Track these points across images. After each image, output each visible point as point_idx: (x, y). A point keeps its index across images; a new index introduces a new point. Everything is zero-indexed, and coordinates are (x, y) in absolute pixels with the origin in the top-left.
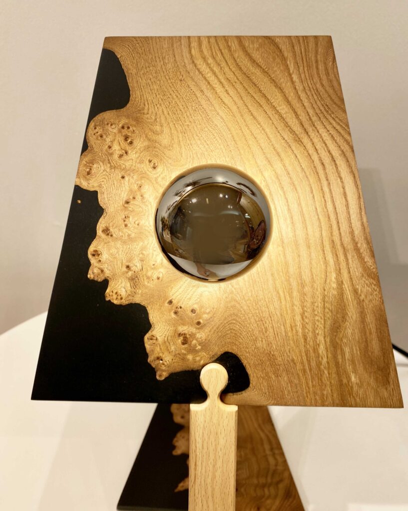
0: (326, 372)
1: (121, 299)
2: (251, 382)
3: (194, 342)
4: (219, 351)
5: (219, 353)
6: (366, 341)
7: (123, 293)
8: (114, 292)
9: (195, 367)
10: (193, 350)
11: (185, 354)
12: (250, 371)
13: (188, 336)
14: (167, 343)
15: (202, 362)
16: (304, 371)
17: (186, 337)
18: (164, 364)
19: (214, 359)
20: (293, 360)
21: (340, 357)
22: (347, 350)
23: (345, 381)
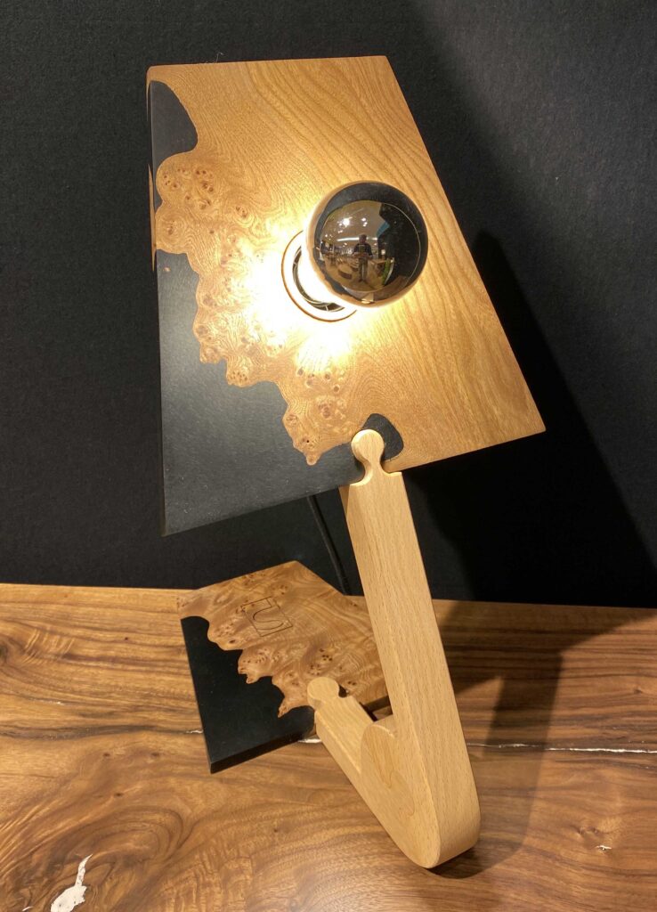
0: (470, 411)
1: (246, 379)
2: (404, 441)
3: (337, 411)
4: (364, 416)
5: (366, 418)
6: (497, 370)
7: (245, 371)
8: (236, 372)
9: (345, 440)
10: (338, 422)
11: (330, 428)
12: (399, 430)
13: (329, 406)
14: (310, 421)
15: (350, 433)
16: (450, 415)
17: (327, 408)
18: (311, 445)
19: (362, 426)
20: (437, 407)
21: (478, 392)
22: (483, 383)
23: (489, 416)
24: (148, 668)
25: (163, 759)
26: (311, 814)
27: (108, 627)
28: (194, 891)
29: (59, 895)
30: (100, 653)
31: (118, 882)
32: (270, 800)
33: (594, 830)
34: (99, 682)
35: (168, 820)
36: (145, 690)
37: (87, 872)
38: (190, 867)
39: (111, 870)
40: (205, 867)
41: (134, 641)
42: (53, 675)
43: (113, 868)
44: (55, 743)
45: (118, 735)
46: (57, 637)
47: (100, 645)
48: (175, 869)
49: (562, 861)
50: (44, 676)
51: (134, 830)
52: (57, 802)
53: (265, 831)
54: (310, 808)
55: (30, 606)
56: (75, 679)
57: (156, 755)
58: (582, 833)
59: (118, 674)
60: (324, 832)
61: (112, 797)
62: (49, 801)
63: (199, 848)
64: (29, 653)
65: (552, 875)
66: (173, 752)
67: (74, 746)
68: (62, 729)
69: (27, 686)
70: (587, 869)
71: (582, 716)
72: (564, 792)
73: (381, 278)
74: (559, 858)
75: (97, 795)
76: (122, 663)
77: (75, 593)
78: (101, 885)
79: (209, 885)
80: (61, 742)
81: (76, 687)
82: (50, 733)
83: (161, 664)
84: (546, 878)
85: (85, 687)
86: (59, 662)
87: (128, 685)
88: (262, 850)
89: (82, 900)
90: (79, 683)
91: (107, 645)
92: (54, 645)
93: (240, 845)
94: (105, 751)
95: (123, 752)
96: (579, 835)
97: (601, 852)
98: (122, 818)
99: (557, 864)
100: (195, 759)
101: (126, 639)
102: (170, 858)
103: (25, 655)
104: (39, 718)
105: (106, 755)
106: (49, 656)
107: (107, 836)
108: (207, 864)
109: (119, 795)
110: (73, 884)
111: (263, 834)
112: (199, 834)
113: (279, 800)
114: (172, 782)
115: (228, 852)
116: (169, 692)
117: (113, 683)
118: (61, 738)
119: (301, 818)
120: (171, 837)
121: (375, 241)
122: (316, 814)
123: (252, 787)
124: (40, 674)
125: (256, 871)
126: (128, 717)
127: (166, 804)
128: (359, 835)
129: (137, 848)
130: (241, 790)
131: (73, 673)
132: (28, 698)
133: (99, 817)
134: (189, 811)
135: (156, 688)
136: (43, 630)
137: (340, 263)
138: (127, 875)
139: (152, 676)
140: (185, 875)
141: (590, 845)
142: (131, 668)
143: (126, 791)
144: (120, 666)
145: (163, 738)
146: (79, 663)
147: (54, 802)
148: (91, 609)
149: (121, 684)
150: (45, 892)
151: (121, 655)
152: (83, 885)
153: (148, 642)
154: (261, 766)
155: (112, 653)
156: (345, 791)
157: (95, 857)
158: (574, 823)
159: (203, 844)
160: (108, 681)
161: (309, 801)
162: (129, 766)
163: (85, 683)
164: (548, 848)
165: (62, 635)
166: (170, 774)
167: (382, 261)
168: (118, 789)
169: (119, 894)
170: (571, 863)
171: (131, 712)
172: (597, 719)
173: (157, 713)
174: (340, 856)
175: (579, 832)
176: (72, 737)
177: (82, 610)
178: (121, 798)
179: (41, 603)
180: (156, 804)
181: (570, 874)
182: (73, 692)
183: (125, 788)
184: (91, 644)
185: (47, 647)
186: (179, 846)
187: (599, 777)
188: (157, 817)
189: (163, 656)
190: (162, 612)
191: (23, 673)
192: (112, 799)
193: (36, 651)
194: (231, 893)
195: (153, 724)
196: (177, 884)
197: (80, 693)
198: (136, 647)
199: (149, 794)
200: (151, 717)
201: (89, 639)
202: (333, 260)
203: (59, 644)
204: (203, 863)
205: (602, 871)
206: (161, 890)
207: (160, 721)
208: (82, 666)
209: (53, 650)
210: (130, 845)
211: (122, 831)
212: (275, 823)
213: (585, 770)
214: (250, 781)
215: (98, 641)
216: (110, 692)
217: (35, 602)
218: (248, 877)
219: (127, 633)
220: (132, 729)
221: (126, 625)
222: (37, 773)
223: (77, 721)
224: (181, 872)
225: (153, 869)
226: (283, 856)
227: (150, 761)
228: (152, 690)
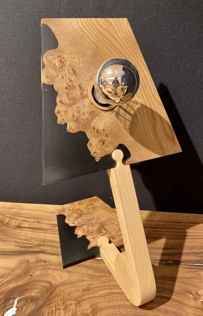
1: (74, 130)
2: (131, 154)
3: (107, 143)
5: (117, 145)
7: (74, 128)
8: (71, 128)
9: (108, 153)
10: (107, 146)
11: (104, 149)
12: (129, 150)
13: (104, 141)
14: (97, 146)
15: (112, 150)
17: (103, 141)
18: (97, 154)
19: (116, 148)
24: (45, 232)
25: (47, 263)
26: (97, 284)
27: (32, 217)
28: (54, 311)
29: (7, 311)
30: (29, 226)
31: (28, 307)
32: (83, 279)
33: (197, 294)
34: (28, 236)
35: (47, 285)
36: (43, 239)
37: (17, 303)
38: (54, 302)
39: (26, 303)
40: (59, 303)
41: (40, 222)
42: (12, 233)
43: (26, 302)
44: (11, 256)
45: (32, 254)
46: (15, 220)
47: (29, 223)
48: (48, 303)
49: (185, 305)
50: (9, 233)
51: (35, 288)
52: (9, 278)
53: (81, 290)
54: (97, 282)
55: (7, 209)
56: (20, 234)
57: (45, 262)
58: (193, 295)
59: (34, 233)
60: (101, 291)
61: (29, 276)
62: (7, 277)
63: (57, 296)
64: (5, 225)
65: (182, 310)
66: (51, 261)
67: (17, 258)
68: (14, 251)
69: (3, 236)
70: (195, 308)
71: (193, 252)
72: (187, 280)
73: (122, 93)
74: (184, 304)
75: (24, 275)
76: (36, 229)
77: (22, 205)
78: (22, 308)
79: (60, 309)
80: (13, 256)
81: (20, 237)
82: (10, 253)
83: (49, 230)
84: (179, 311)
85: (23, 237)
86: (15, 229)
87: (37, 237)
88: (79, 297)
89: (15, 313)
90: (20, 236)
91: (31, 223)
92: (14, 223)
93: (72, 295)
94: (27, 260)
95: (34, 260)
96: (191, 296)
97: (199, 302)
98: (31, 284)
99: (184, 306)
100: (58, 263)
101: (38, 221)
102: (47, 299)
103: (4, 226)
104: (6, 248)
105: (28, 261)
106: (11, 227)
107: (26, 290)
108: (60, 301)
109: (31, 275)
110: (12, 307)
111: (80, 291)
112: (57, 290)
113: (86, 279)
114: (50, 271)
115: (67, 298)
116: (51, 240)
117: (32, 236)
118: (13, 255)
119: (93, 286)
120: (48, 292)
121: (120, 80)
122: (99, 285)
123: (77, 274)
124: (8, 232)
125: (76, 305)
126: (36, 248)
127: (47, 280)
128: (113, 292)
129: (36, 295)
130: (73, 275)
131: (19, 232)
132: (3, 241)
133: (23, 283)
134: (55, 282)
135: (46, 238)
136: (11, 218)
137: (107, 87)
138: (31, 304)
139: (46, 234)
140: (52, 305)
141: (195, 299)
142: (39, 231)
143: (33, 274)
144: (35, 231)
145: (48, 256)
146: (21, 229)
147: (9, 277)
148: (27, 211)
149: (35, 237)
150: (2, 310)
151: (36, 227)
152: (16, 308)
153: (45, 223)
154: (81, 267)
155: (33, 226)
156: (109, 276)
157: (21, 298)
158: (190, 291)
159: (58, 294)
160: (30, 236)
161: (96, 280)
162: (35, 265)
163: (23, 236)
164: (180, 300)
165: (17, 219)
166: (49, 269)
167: (122, 87)
168: (31, 274)
169: (28, 311)
170: (188, 306)
171: (38, 246)
172: (199, 254)
173: (46, 247)
174: (106, 300)
175: (192, 294)
176: (17, 255)
177: (24, 211)
178: (31, 277)
179: (11, 208)
180: (43, 279)
181: (188, 310)
182: (19, 239)
183: (33, 273)
184: (26, 223)
185: (12, 223)
186: (51, 294)
187: (199, 275)
188: (43, 284)
189: (49, 228)
190: (51, 212)
191: (3, 232)
192: (28, 277)
193: (7, 225)
194: (67, 313)
195: (45, 251)
196: (48, 309)
197: (21, 239)
198: (41, 224)
199: (41, 275)
200: (44, 249)
201: (25, 221)
202: (105, 86)
203: (15, 222)
204: (58, 301)
205: (200, 309)
206: (43, 311)
207: (47, 250)
208: (23, 230)
209: (13, 225)
210: (33, 294)
211: (31, 289)
212: (84, 287)
213: (195, 272)
214: (76, 272)
215: (29, 222)
216: (31, 240)
217: (9, 208)
218: (74, 307)
219: (38, 219)
220: (37, 252)
221: (38, 216)
222: (4, 267)
223: (19, 249)
224: (50, 304)
225: (41, 303)
226: (86, 300)
227: (43, 264)
228: (45, 239)
